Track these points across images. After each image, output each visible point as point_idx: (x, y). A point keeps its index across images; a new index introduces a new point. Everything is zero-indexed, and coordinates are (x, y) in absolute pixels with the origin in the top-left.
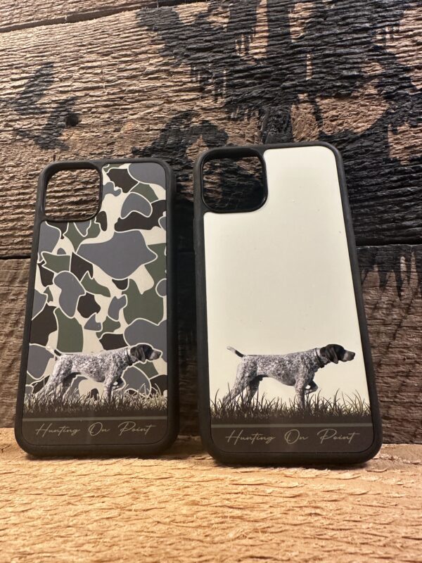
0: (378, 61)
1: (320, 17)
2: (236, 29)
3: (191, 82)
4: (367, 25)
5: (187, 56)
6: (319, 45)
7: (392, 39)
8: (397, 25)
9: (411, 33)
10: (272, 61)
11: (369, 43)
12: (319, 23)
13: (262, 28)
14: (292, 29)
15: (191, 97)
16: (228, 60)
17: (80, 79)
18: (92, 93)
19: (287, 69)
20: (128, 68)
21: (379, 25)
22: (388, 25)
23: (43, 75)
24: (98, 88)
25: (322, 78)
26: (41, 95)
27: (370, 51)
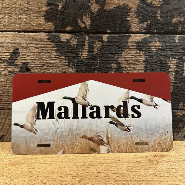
0: (116, 64)
1: (102, 47)
2: (79, 47)
3: (65, 62)
4: (114, 52)
5: (64, 53)
6: (102, 56)
7: (120, 58)
8: (122, 54)
9: (125, 57)
10: (89, 59)
11: (114, 58)
12: (102, 49)
13: (86, 48)
14: (95, 50)
15: (66, 67)
16: (76, 57)
17: (29, 56)
18: (34, 61)
19: (92, 63)
20: (45, 54)
21: (117, 53)
22: (119, 53)
23: (15, 52)
24: (36, 60)
25: (102, 67)
26: (16, 60)
27: (114, 60)
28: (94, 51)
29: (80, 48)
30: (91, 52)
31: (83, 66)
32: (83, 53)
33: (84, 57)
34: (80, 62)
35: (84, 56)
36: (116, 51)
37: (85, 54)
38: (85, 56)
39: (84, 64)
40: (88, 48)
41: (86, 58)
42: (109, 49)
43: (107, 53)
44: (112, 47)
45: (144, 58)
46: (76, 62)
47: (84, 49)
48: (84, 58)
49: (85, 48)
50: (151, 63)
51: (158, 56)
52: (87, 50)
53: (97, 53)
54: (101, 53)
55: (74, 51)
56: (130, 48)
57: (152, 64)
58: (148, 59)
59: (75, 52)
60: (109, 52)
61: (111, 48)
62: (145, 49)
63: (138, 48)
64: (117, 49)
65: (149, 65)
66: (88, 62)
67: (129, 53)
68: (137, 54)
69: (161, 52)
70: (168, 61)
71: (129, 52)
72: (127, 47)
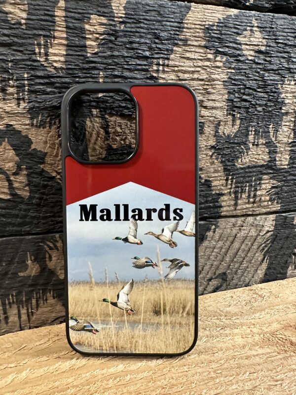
28: (85, 46)
29: (41, 32)
30: (75, 47)
31: (54, 93)
32: (50, 50)
33: (55, 64)
34: (42, 81)
35: (55, 61)
36: (151, 49)
37: (57, 55)
38: (59, 61)
39: (56, 88)
40: (65, 35)
41: (61, 68)
42: (131, 43)
43: (126, 55)
44: (141, 37)
45: (224, 77)
46: (28, 80)
47: (54, 38)
48: (55, 68)
49: (56, 34)
50: (242, 91)
51: (259, 70)
52: (65, 42)
53: (96, 54)
54: (109, 53)
55: (20, 41)
56: (189, 42)
57: (244, 94)
58: (235, 80)
59: (22, 45)
60: (131, 53)
61: (138, 40)
62: (227, 50)
63: (211, 44)
64: (154, 46)
65: (237, 95)
66: (67, 80)
67: (188, 59)
68: (208, 63)
69: (265, 60)
70: (280, 86)
71: (188, 55)
72: (181, 40)
